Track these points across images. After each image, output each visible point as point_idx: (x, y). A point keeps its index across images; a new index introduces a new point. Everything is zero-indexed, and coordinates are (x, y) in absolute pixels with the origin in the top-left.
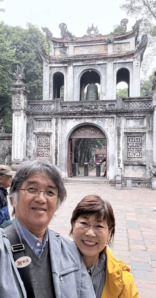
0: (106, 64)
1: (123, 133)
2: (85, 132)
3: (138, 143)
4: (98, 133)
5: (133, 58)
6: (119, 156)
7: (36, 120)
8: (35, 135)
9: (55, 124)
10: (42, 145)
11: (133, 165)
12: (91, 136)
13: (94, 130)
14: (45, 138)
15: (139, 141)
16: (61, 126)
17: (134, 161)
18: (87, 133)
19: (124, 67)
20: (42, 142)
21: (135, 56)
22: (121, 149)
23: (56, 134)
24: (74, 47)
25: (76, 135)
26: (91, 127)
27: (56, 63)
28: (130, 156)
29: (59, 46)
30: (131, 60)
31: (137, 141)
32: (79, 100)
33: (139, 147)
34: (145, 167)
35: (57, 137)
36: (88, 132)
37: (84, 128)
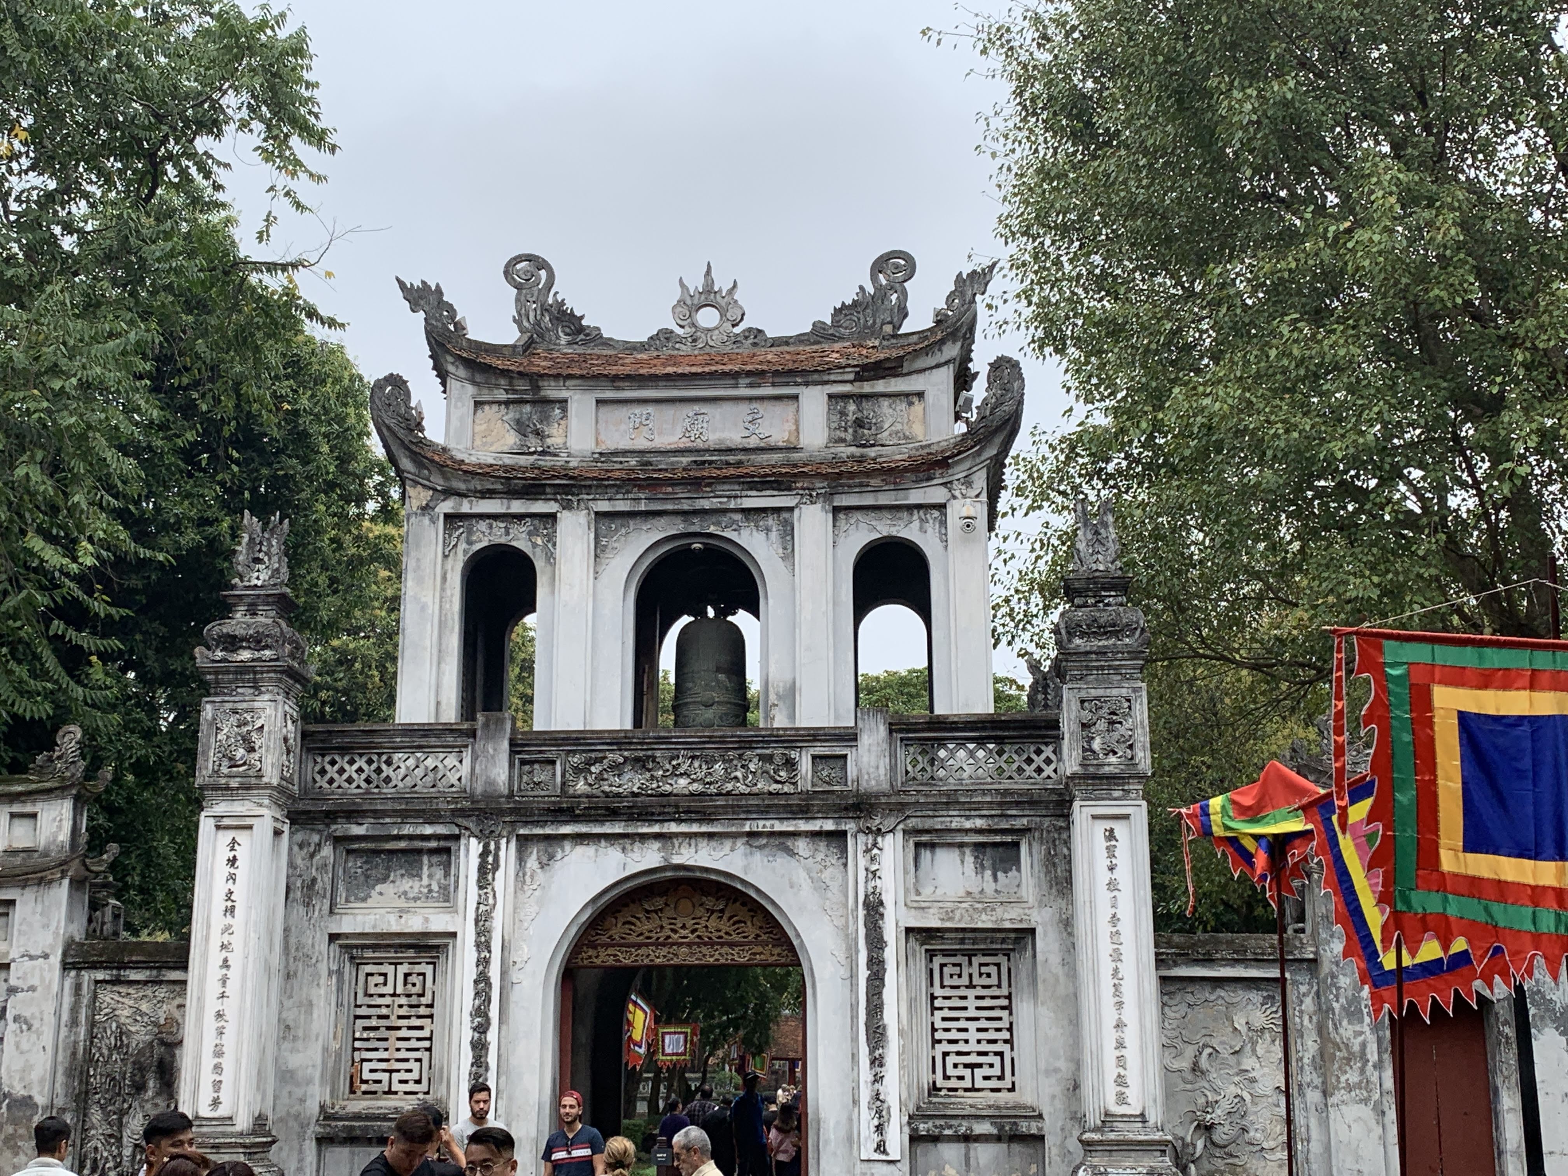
0: (791, 509)
1: (903, 935)
2: (665, 923)
3: (993, 997)
4: (751, 931)
5: (944, 484)
6: (878, 1079)
7: (349, 852)
8: (341, 946)
9: (473, 875)
10: (386, 1017)
11: (967, 1138)
12: (704, 949)
13: (722, 911)
14: (403, 969)
15: (994, 980)
16: (511, 890)
17: (973, 1111)
18: (684, 932)
19: (894, 534)
20: (382, 996)
21: (958, 472)
22: (892, 1033)
23: (478, 945)
24: (599, 402)
25: (607, 946)
26: (706, 894)
27: (487, 494)
28: (946, 1077)
29: (506, 391)
30: (935, 494)
31: (985, 981)
32: (628, 725)
33: (1000, 1019)
34: (1039, 1145)
35: (483, 962)
36: (684, 927)
37: (659, 902)
